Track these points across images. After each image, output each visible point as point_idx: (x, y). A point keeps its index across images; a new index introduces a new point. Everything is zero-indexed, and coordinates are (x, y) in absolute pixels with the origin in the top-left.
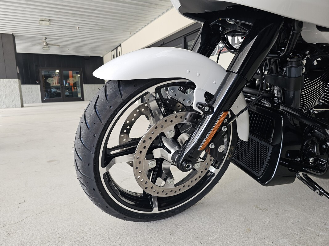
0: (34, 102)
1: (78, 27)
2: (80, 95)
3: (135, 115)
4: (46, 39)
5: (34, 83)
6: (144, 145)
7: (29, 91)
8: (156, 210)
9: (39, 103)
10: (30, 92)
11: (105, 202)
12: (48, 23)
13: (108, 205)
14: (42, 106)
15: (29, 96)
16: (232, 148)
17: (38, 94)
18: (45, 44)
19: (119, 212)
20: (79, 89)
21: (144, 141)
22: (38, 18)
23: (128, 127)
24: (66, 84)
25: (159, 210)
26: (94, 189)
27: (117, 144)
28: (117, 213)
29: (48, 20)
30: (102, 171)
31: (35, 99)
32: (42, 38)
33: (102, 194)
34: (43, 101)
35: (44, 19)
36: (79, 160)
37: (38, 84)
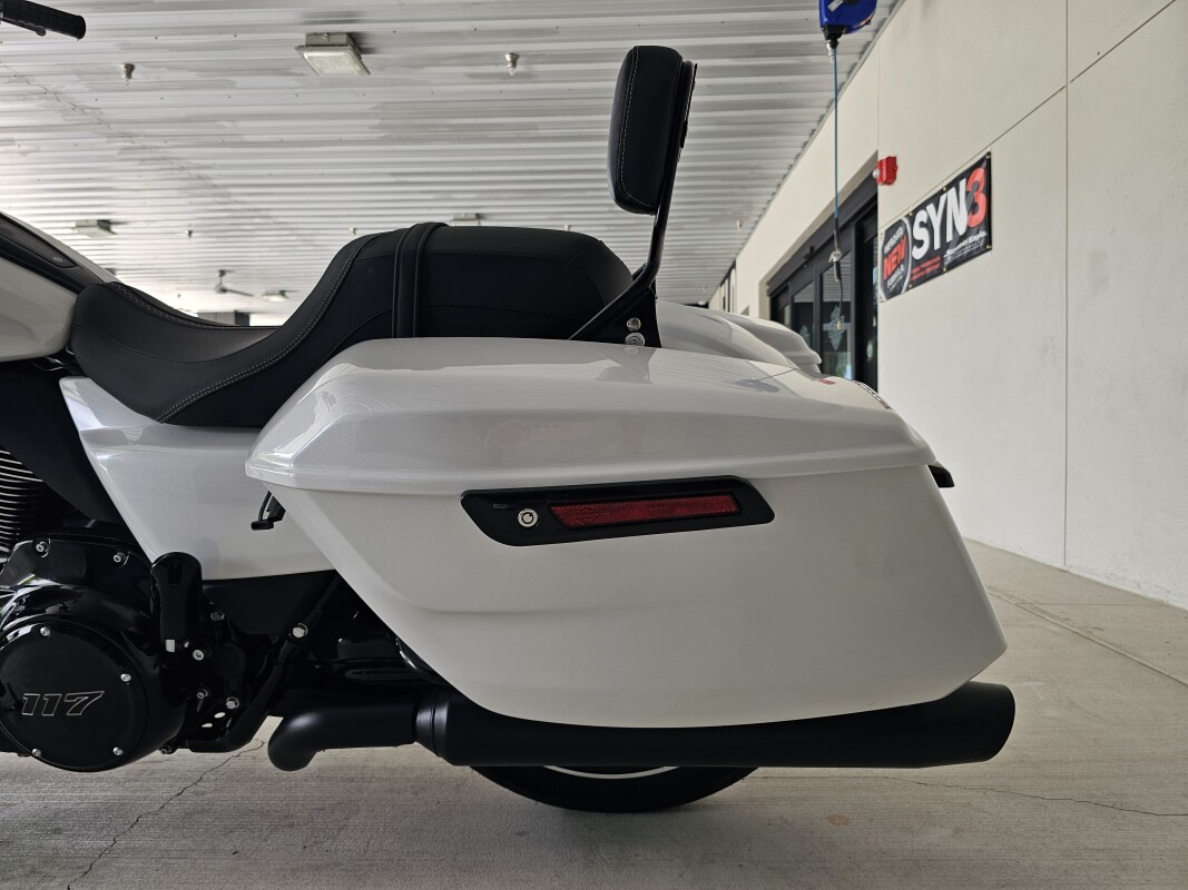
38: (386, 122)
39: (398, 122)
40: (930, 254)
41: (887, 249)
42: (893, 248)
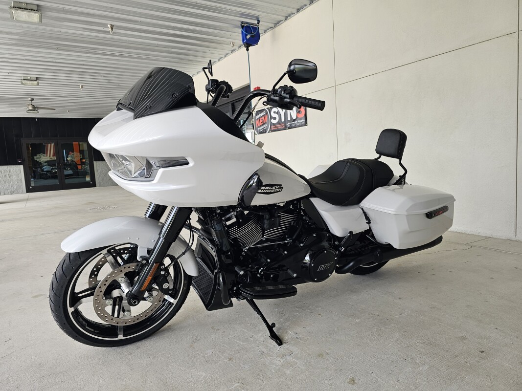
0: (13, 192)
1: (82, 86)
2: (88, 179)
3: (101, 263)
4: (32, 99)
5: (14, 163)
6: (100, 290)
7: (5, 176)
8: (121, 337)
9: (22, 193)
10: (8, 176)
11: (74, 332)
12: (35, 83)
13: (77, 335)
14: (27, 200)
15: (5, 182)
16: (186, 282)
17: (21, 180)
18: (30, 107)
19: (87, 339)
20: (87, 167)
21: (100, 287)
22: (21, 77)
23: (96, 273)
24: (67, 157)
25: (124, 336)
26: (65, 324)
27: (87, 287)
28: (85, 340)
29: (35, 79)
30: (71, 310)
31: (15, 187)
32: (27, 98)
33: (71, 327)
34: (29, 190)
35: (29, 78)
36: (52, 304)
37: (20, 164)
38: (22, 38)
39: (29, 39)
40: (279, 123)
41: (257, 117)
42: (260, 118)
